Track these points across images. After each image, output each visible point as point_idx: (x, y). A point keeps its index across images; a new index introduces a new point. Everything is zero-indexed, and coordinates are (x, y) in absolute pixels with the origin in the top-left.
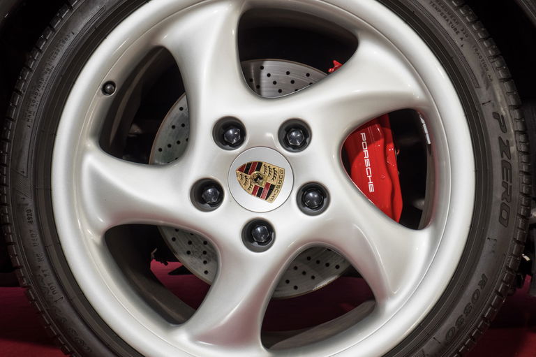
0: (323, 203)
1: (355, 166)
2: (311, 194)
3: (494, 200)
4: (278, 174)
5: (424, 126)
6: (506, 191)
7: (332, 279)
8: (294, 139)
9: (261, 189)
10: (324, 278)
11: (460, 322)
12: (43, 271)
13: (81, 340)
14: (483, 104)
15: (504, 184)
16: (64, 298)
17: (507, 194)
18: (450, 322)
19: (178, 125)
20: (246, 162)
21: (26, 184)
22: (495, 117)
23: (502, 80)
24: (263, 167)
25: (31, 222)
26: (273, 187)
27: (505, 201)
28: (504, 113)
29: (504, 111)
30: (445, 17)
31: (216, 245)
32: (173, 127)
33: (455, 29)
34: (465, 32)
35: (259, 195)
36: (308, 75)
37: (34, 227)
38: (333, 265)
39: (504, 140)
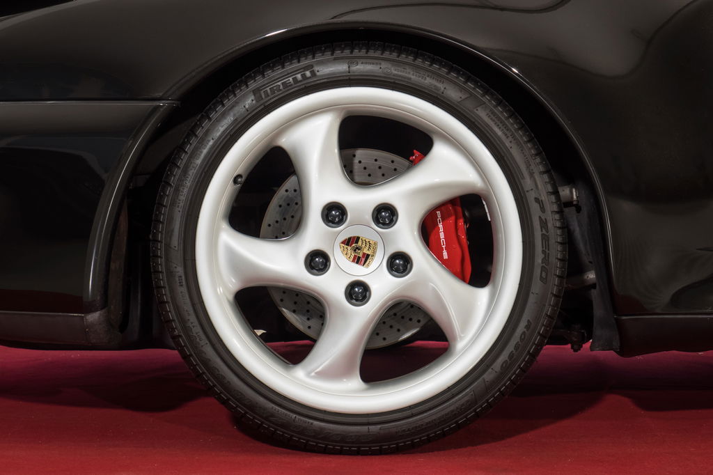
0: (407, 268)
1: (432, 238)
2: (397, 261)
3: (536, 264)
4: (372, 246)
5: (486, 206)
6: (545, 258)
7: (414, 331)
8: (384, 218)
9: (359, 258)
10: (408, 330)
11: (511, 355)
12: (192, 323)
13: (222, 376)
14: (527, 191)
15: (544, 252)
16: (209, 344)
17: (546, 259)
18: (504, 356)
19: (284, 204)
20: (347, 237)
21: (177, 256)
22: (536, 202)
23: (542, 173)
24: (360, 240)
25: (182, 285)
26: (368, 256)
27: (544, 265)
28: (543, 198)
29: (544, 197)
30: (498, 125)
31: (324, 301)
32: (280, 206)
33: (506, 135)
34: (513, 136)
35: (357, 263)
36: (393, 162)
37: (184, 289)
38: (415, 320)
39: (543, 218)
